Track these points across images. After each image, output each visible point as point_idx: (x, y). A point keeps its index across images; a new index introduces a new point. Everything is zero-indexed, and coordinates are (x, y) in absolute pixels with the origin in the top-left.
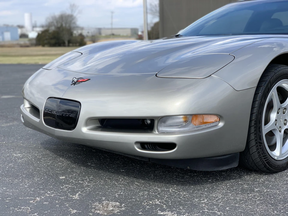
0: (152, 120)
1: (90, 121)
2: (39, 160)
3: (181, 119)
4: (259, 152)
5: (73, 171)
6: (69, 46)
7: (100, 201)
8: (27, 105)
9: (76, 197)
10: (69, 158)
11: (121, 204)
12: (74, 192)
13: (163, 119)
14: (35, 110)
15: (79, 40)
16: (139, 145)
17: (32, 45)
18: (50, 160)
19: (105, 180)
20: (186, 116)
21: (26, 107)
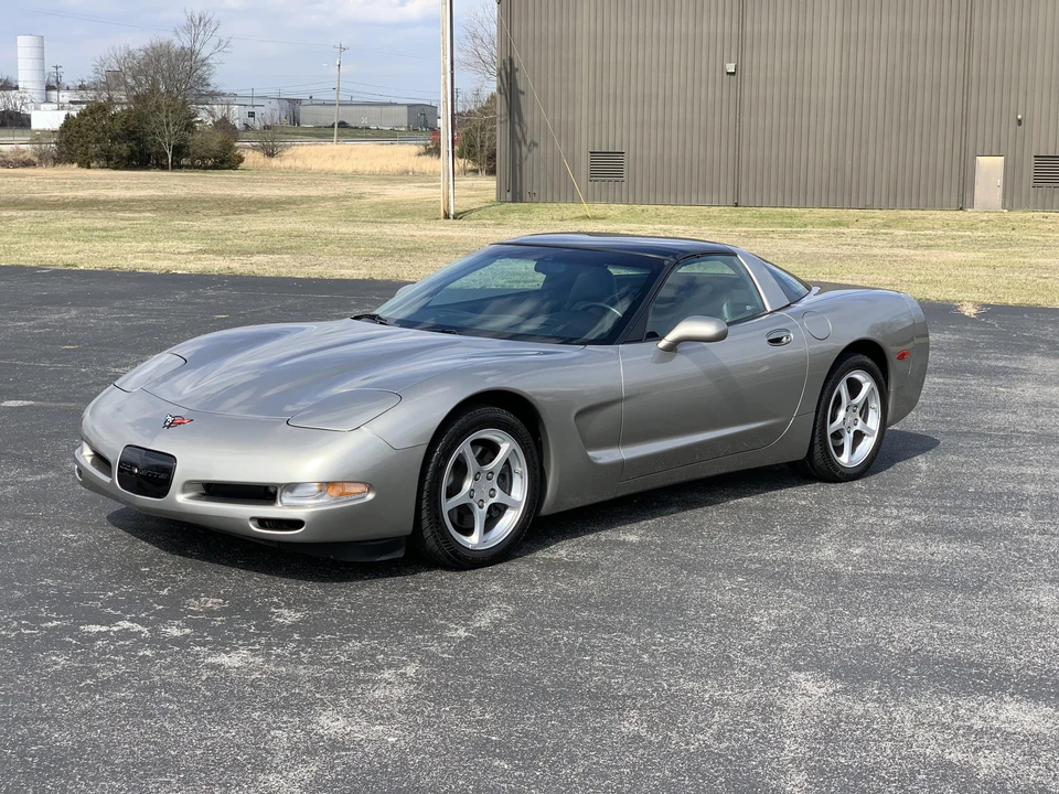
0: (276, 486)
1: (188, 486)
2: (106, 543)
3: (315, 488)
4: (435, 537)
5: (161, 562)
6: (177, 166)
7: (197, 598)
8: (87, 452)
9: (165, 592)
10: (156, 543)
11: (225, 600)
12: (161, 587)
13: (291, 487)
14: (101, 461)
15: (215, 143)
16: (256, 522)
17: (43, 159)
18: (125, 545)
19: (210, 574)
20: (322, 484)
21: (86, 455)
